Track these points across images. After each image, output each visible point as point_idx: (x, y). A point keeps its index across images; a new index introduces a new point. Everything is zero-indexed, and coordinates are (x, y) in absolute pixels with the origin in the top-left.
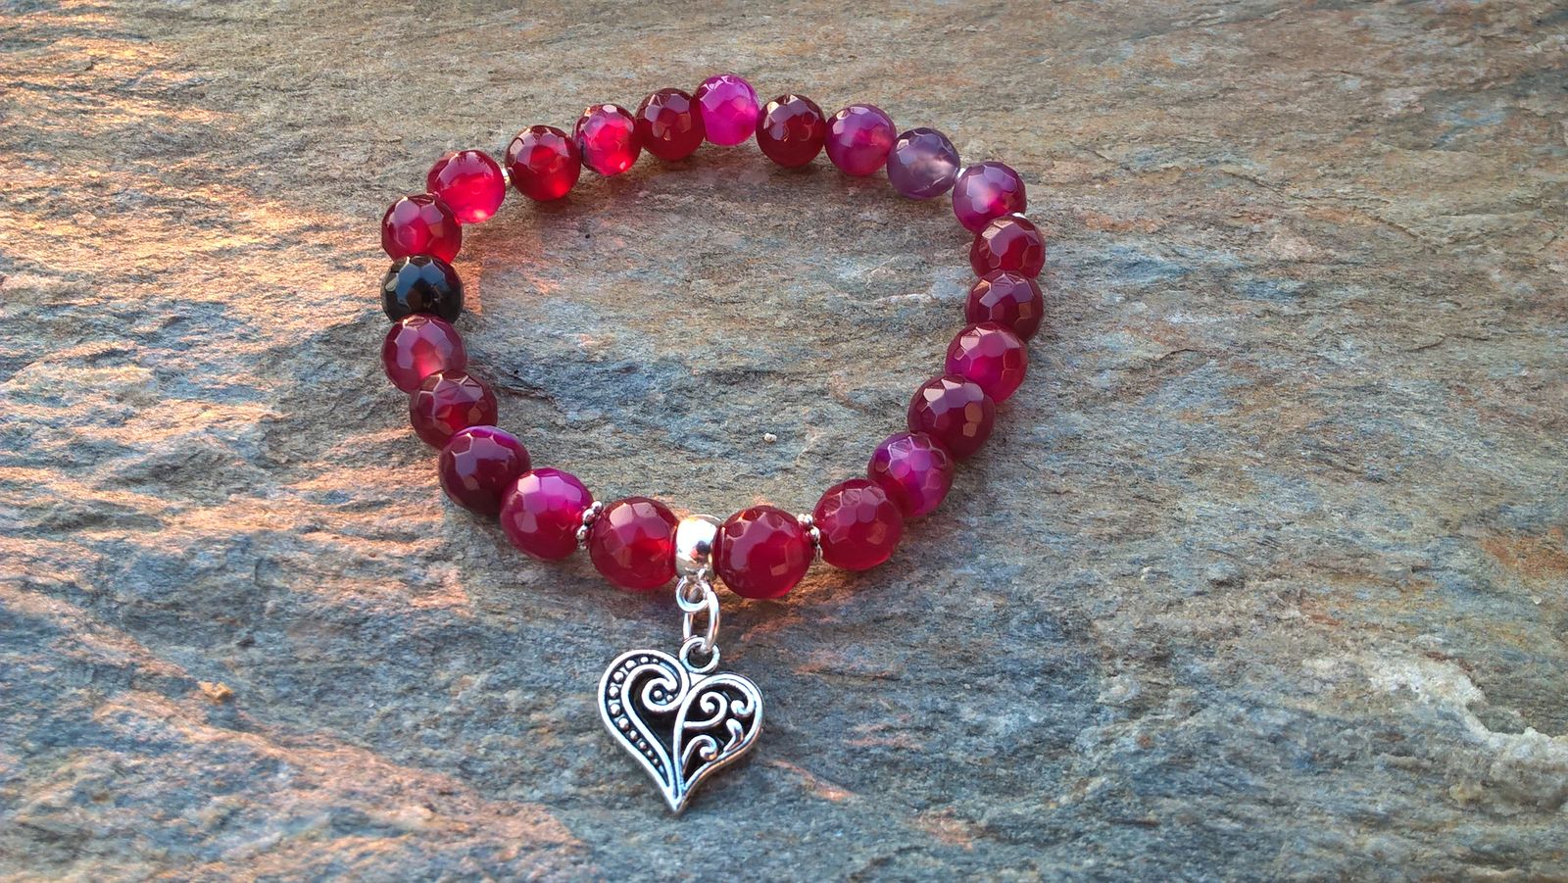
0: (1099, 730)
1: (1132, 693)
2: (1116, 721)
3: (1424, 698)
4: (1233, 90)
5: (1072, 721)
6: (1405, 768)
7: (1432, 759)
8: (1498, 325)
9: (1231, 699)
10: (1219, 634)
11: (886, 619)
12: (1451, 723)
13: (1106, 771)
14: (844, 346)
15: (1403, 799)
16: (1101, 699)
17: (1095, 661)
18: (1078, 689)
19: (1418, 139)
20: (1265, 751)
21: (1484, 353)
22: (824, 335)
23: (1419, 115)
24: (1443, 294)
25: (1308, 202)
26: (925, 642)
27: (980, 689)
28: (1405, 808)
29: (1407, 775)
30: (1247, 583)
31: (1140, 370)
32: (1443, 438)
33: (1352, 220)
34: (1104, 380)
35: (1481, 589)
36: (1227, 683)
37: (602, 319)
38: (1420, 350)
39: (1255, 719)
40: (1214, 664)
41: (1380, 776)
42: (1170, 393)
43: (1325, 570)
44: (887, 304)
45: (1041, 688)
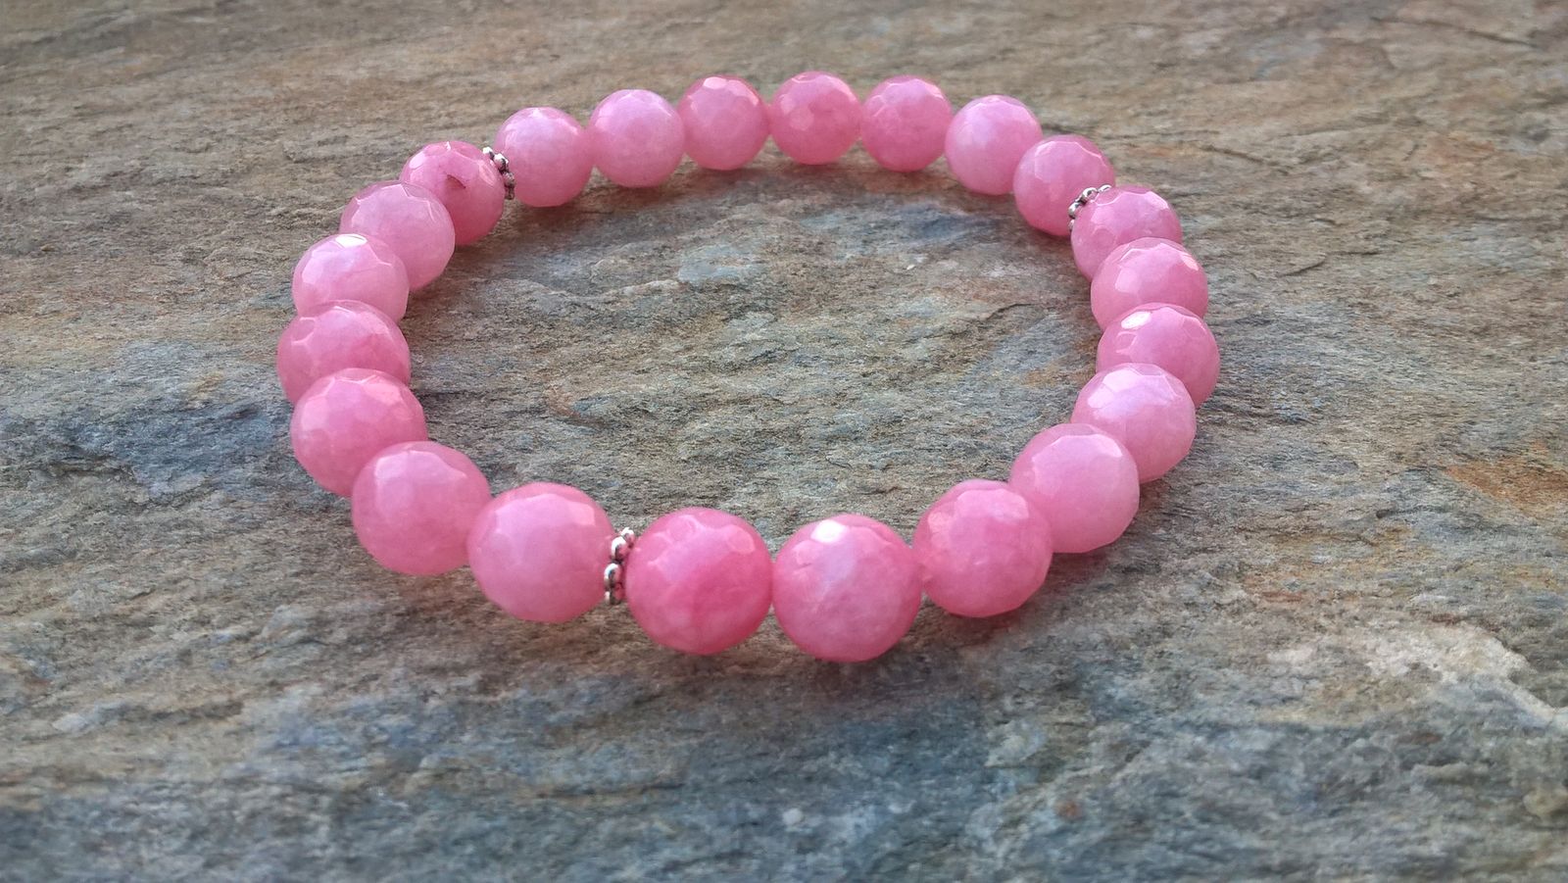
0: (998, 807)
1: (1036, 743)
2: (1021, 790)
3: (1449, 677)
4: (1011, 50)
5: (954, 803)
6: (1453, 781)
7: (1488, 762)
8: (1385, 236)
9: (1180, 726)
10: (1143, 638)
11: (652, 698)
12: (1497, 705)
13: (1020, 869)
14: (564, 351)
15: (1465, 829)
16: (991, 760)
17: (972, 707)
18: (956, 752)
19: (1231, 75)
20: (1248, 792)
21: (1378, 267)
22: (536, 341)
23: (1227, 55)
24: (1311, 213)
25: (1125, 141)
26: (716, 723)
27: (809, 779)
28: (1471, 841)
29: (1458, 791)
30: (1164, 565)
31: (964, 334)
32: (1361, 361)
33: (1182, 153)
34: (920, 350)
35: (1473, 526)
36: (1168, 704)
37: (208, 357)
38: (1302, 272)
39: (1221, 748)
40: (1144, 681)
41: (1424, 801)
42: (1008, 355)
43: (1263, 534)
44: (619, 297)
45: (900, 759)
